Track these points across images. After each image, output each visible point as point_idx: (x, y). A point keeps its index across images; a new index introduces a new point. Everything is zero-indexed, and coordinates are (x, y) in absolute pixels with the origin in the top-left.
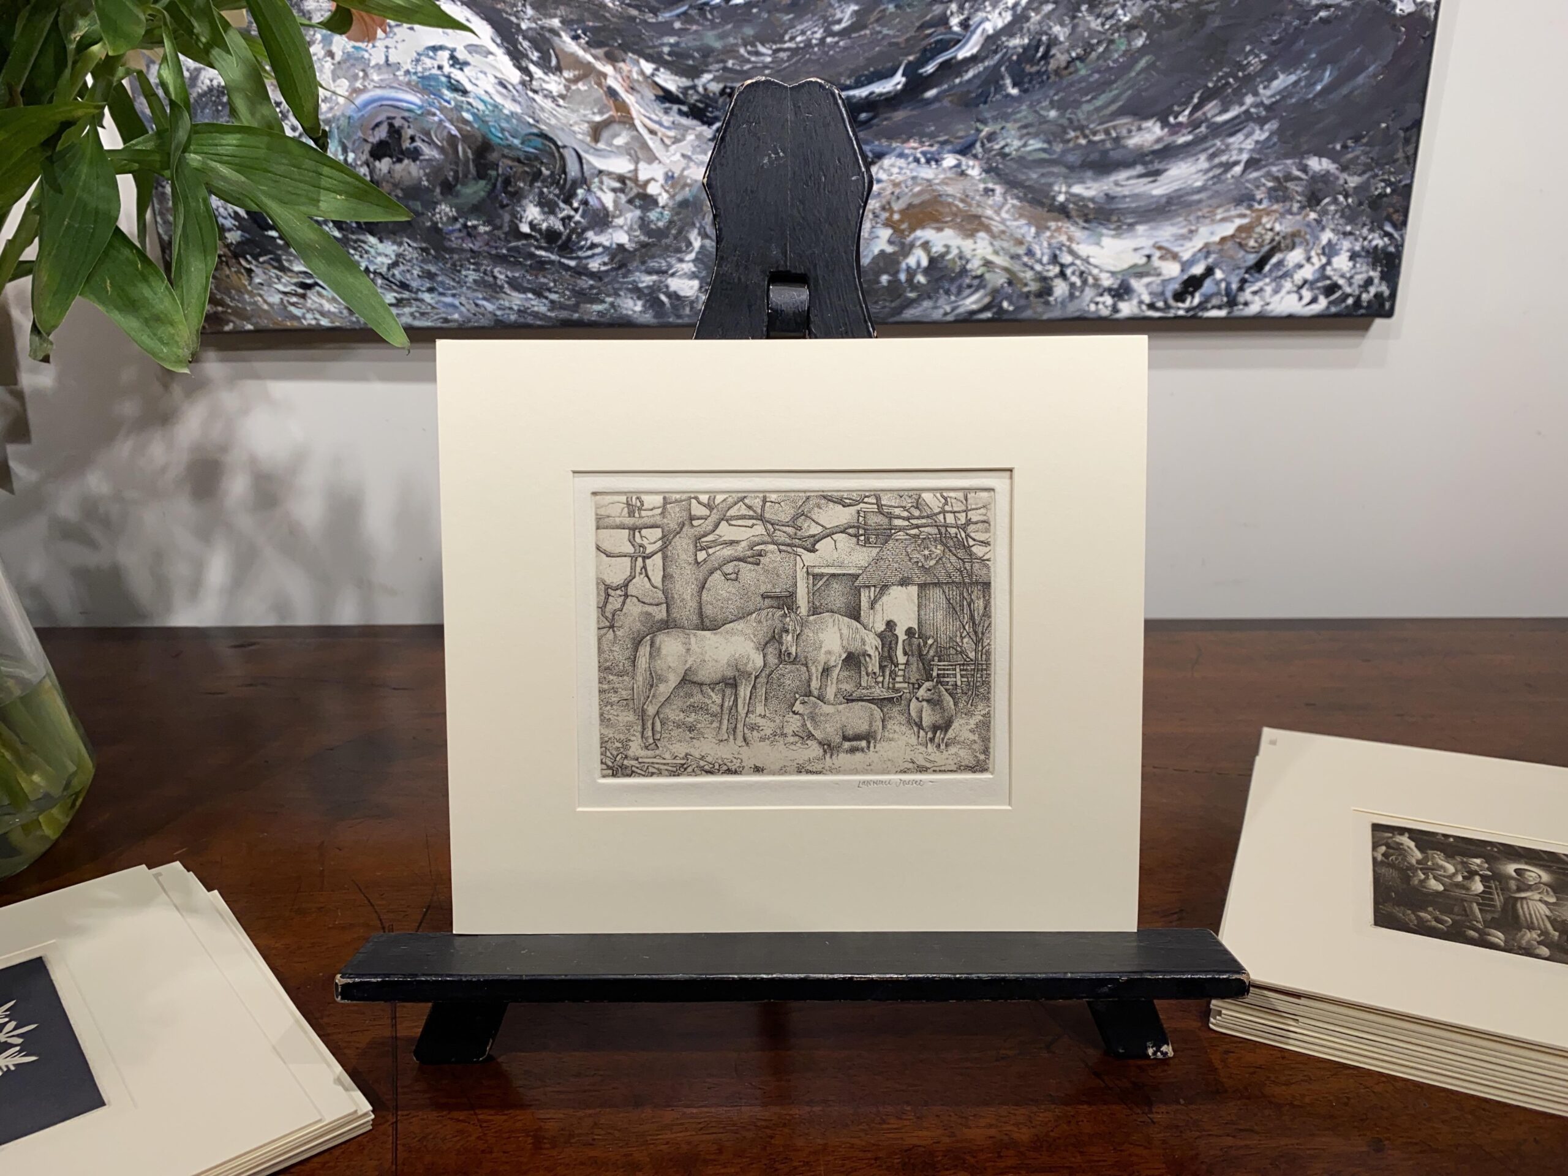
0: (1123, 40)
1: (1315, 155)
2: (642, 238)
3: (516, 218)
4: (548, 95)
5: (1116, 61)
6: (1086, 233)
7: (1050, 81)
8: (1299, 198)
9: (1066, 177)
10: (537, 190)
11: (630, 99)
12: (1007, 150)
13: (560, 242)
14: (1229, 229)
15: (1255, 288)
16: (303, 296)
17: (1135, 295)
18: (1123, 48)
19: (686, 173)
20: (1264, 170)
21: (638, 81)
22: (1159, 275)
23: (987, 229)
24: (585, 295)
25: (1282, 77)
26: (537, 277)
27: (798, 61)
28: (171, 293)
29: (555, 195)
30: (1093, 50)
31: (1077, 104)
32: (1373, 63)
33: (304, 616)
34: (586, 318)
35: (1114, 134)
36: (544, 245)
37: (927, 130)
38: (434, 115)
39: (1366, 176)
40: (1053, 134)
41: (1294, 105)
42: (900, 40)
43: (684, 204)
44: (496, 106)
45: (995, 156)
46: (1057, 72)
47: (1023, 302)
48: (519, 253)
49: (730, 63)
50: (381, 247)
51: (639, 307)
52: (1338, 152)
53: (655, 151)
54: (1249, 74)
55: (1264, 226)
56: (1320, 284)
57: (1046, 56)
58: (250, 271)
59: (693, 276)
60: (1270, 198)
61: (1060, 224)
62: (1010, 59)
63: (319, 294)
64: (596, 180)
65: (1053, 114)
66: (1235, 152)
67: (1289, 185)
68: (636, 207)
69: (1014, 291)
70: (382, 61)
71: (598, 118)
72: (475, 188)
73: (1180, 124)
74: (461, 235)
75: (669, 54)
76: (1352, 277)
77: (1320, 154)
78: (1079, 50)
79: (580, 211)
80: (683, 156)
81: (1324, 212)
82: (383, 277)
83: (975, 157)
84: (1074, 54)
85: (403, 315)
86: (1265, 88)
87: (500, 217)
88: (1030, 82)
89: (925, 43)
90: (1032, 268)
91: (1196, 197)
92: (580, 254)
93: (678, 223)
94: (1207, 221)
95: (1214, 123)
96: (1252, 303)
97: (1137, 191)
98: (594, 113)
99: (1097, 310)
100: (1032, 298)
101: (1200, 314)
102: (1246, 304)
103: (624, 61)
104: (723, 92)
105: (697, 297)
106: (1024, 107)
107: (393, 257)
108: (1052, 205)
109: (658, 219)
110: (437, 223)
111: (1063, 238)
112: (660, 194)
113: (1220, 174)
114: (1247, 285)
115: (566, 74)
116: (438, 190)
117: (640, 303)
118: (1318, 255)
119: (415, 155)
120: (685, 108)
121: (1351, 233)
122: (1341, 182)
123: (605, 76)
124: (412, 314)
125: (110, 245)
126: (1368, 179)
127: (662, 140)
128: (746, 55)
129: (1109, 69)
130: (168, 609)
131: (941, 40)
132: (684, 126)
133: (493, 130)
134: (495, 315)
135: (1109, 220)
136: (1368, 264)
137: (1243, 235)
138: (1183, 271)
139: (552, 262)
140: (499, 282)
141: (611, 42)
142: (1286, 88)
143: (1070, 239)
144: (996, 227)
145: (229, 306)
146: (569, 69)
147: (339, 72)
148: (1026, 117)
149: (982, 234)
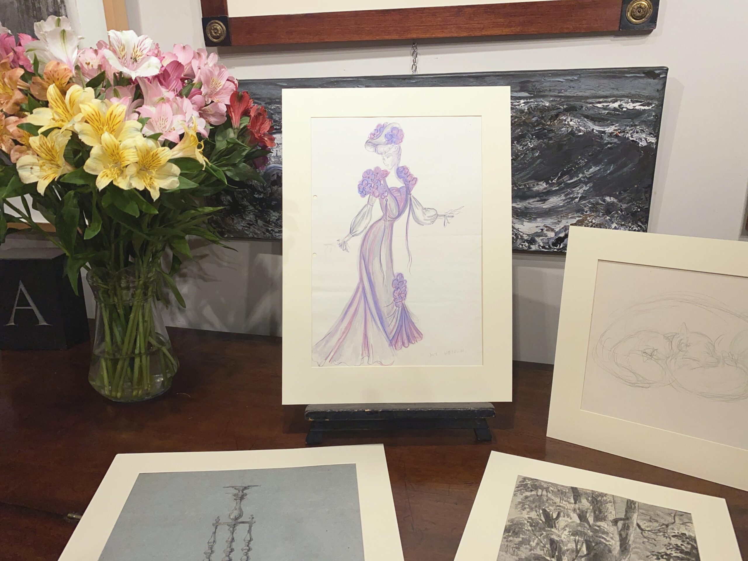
0: (531, 153)
1: (608, 196)
5: (528, 160)
6: (518, 220)
8: (602, 211)
14: (574, 221)
17: (537, 243)
18: (531, 156)
20: (588, 200)
22: (547, 236)
25: (593, 167)
30: (519, 157)
32: (630, 164)
35: (528, 186)
39: (629, 204)
41: (598, 177)
52: (617, 195)
54: (580, 166)
55: (588, 220)
58: (233, 219)
60: (590, 211)
63: (254, 227)
66: (575, 194)
67: (598, 206)
73: (554, 183)
77: (610, 197)
81: (613, 217)
86: (587, 171)
91: (561, 209)
94: (565, 218)
95: (567, 183)
97: (537, 206)
99: (523, 247)
101: (564, 251)
113: (570, 201)
121: (624, 225)
122: (619, 206)
129: (525, 163)
135: (526, 216)
137: (580, 224)
138: (556, 235)
142: (596, 171)
145: (226, 229)
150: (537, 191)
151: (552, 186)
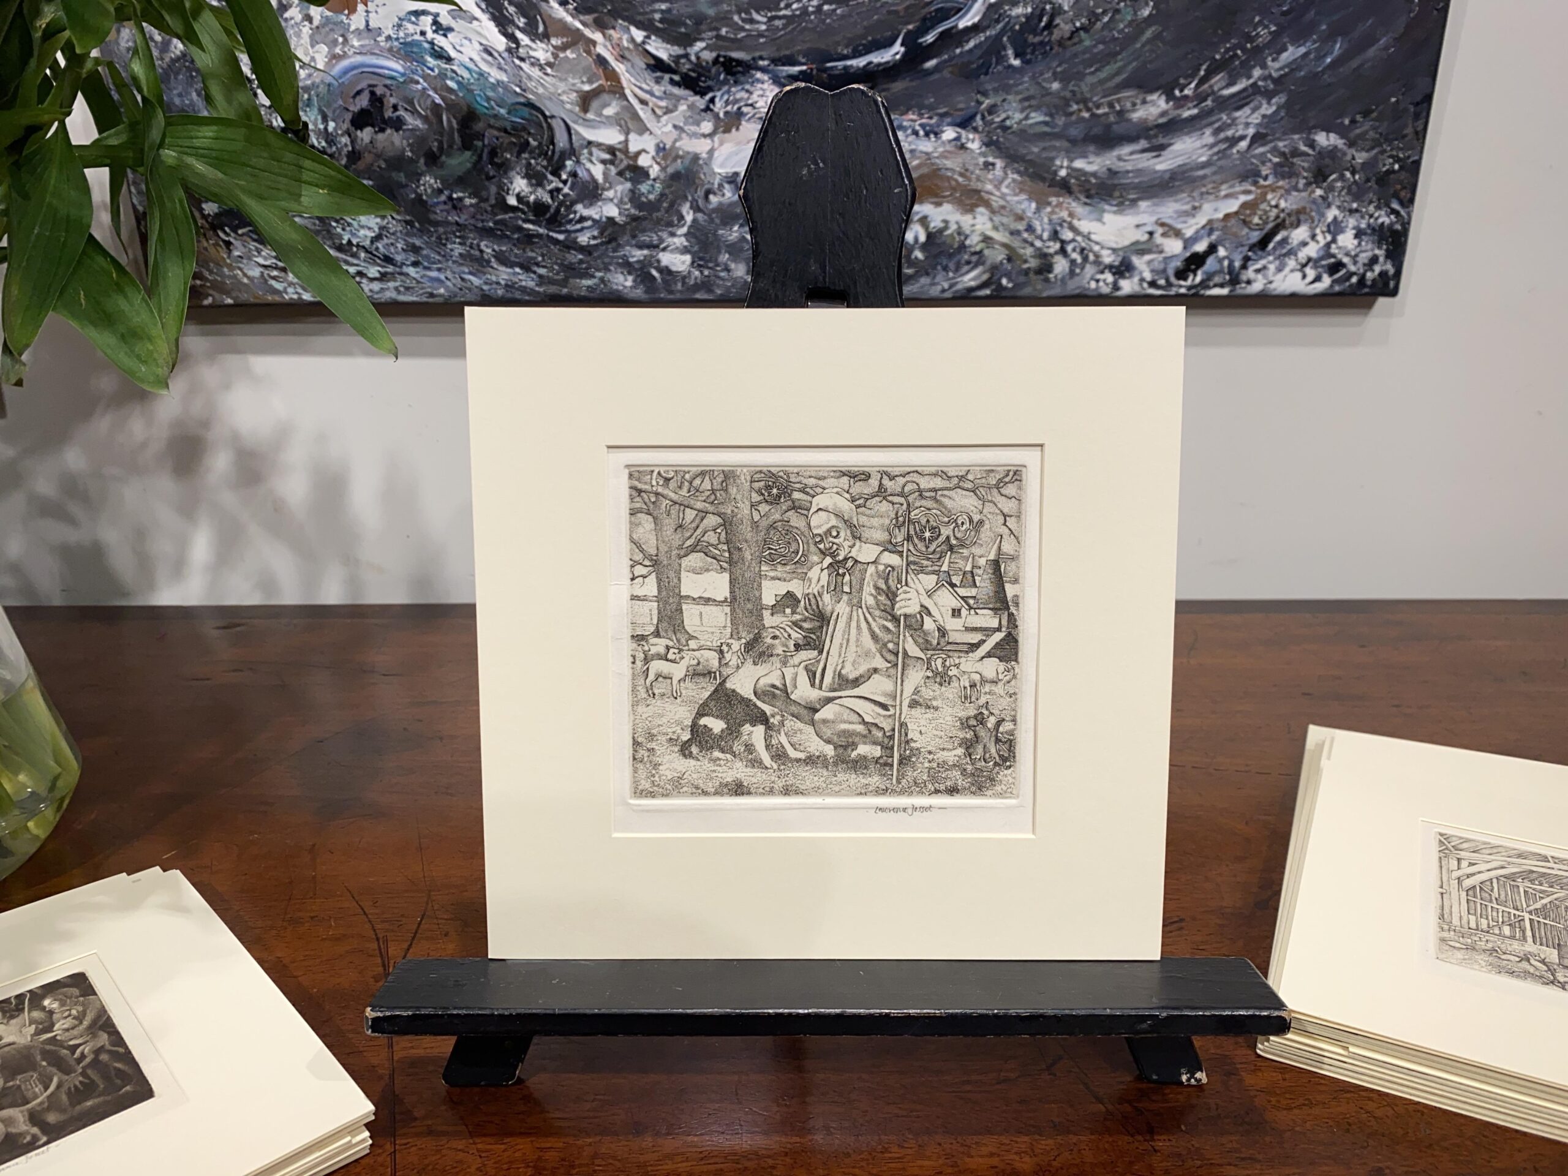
1: (1323, 130)
2: (633, 211)
3: (503, 191)
4: (535, 63)
5: (1121, 31)
6: (1088, 208)
7: (1054, 52)
8: (1305, 174)
9: (1068, 151)
10: (524, 162)
11: (620, 68)
12: (1008, 123)
13: (548, 216)
14: (1233, 206)
15: (1258, 266)
16: (284, 270)
17: (1136, 272)
19: (678, 144)
20: (1272, 144)
21: (628, 49)
22: (1161, 252)
23: (987, 204)
24: (574, 269)
25: (1291, 49)
26: (524, 250)
27: (794, 29)
28: (148, 305)
29: (543, 166)
30: (1098, 20)
31: (1081, 76)
32: (1384, 35)
33: (290, 595)
34: (575, 293)
35: (1118, 108)
36: (532, 218)
37: (926, 102)
38: (418, 82)
39: (1375, 151)
40: (1056, 107)
41: (1304, 77)
42: (900, 8)
43: (676, 176)
44: (481, 74)
45: (996, 128)
46: (1060, 43)
47: (1022, 279)
48: (506, 226)
49: (724, 31)
51: (629, 283)
53: (646, 121)
54: (1258, 46)
55: (1269, 202)
56: (1324, 263)
57: (1049, 26)
59: (685, 250)
60: (1276, 174)
61: (1061, 199)
62: (1012, 29)
64: (585, 151)
65: (1056, 86)
66: (1241, 127)
67: (1295, 160)
68: (626, 179)
69: (1013, 268)
70: (362, 26)
71: (587, 88)
72: (460, 159)
73: (1186, 97)
74: (446, 207)
75: (661, 21)
76: (1356, 255)
77: (1328, 131)
78: (1083, 20)
79: (569, 184)
80: (675, 127)
81: (1331, 189)
83: (975, 130)
84: (1078, 24)
85: (388, 289)
86: (1273, 60)
87: (487, 189)
88: (1033, 53)
89: (926, 10)
90: (1032, 245)
91: (1201, 173)
92: (569, 227)
93: (670, 196)
94: (1211, 197)
95: (1221, 96)
96: (1255, 281)
97: (1140, 166)
98: (583, 82)
99: (1098, 288)
100: (1031, 275)
101: (1202, 292)
102: (1249, 282)
103: (614, 28)
104: (716, 61)
105: (689, 272)
106: (1026, 79)
107: (377, 230)
108: (1053, 179)
109: (649, 192)
110: (421, 195)
111: (1064, 214)
112: (651, 166)
113: (1225, 149)
114: (1250, 263)
115: (554, 41)
116: (422, 161)
117: (630, 278)
118: (1323, 232)
119: (398, 124)
120: (677, 78)
121: (1357, 211)
122: (1349, 157)
123: (594, 43)
124: (396, 289)
125: (84, 252)
126: (1376, 154)
127: (653, 110)
128: (740, 22)
129: (1115, 39)
130: (151, 586)
131: (942, 8)
132: (675, 95)
133: (478, 99)
134: (482, 290)
135: (1111, 196)
136: (1373, 243)
137: (1248, 212)
138: (1185, 248)
139: (540, 236)
140: (486, 257)
141: (600, 8)
142: (1296, 60)
143: (1071, 215)
144: (996, 202)
145: (207, 280)
146: (557, 36)
147: (317, 37)
148: (1027, 89)
149: (981, 209)
150: (1143, 121)
151: (1182, 106)
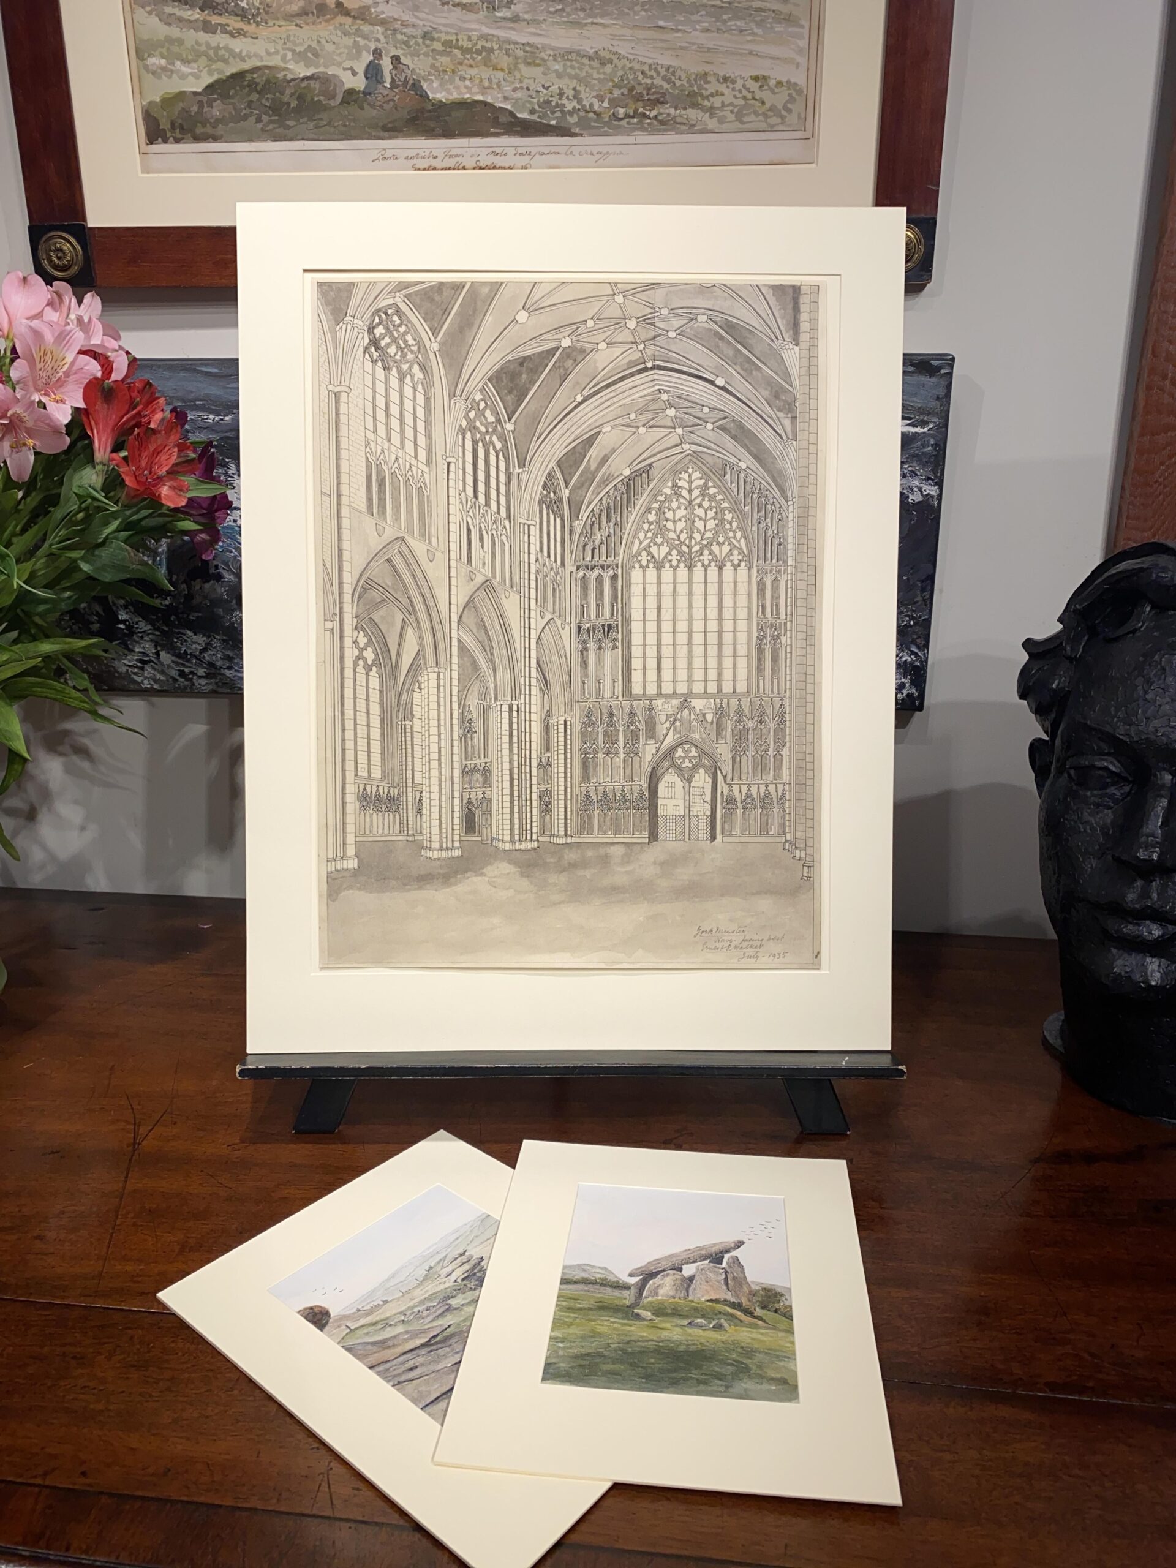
16: (142, 669)
50: (195, 637)
82: (197, 658)
107: (203, 645)
110: (233, 623)
116: (234, 601)
119: (218, 578)
